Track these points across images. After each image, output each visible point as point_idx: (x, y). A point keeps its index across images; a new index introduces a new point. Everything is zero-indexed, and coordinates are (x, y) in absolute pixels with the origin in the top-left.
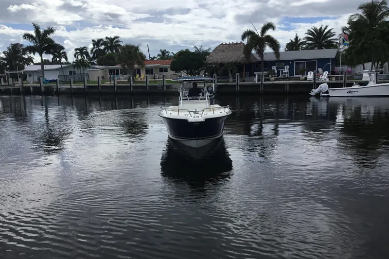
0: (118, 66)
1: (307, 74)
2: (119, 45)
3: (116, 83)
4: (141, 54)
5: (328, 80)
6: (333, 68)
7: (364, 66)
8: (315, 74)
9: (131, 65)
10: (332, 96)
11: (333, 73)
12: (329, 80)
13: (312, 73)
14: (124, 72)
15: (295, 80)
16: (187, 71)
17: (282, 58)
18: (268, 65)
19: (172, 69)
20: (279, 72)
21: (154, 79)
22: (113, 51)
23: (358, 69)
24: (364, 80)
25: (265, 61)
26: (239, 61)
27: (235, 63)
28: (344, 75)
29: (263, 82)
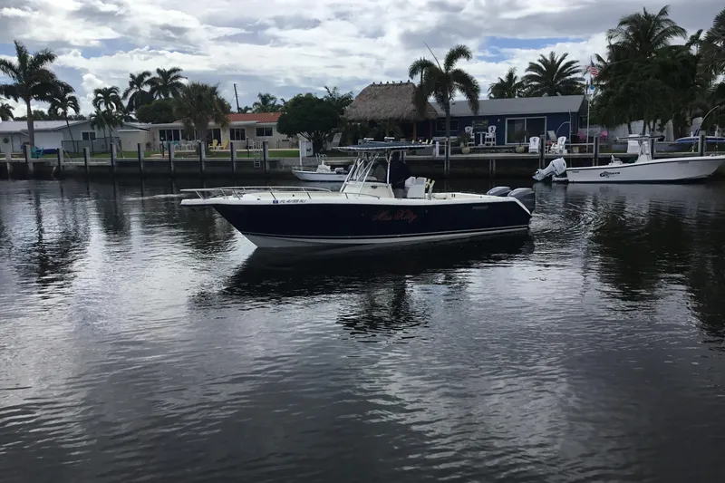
0: (178, 124)
1: (528, 141)
2: (180, 85)
3: (173, 157)
4: (221, 103)
5: (565, 152)
6: (575, 131)
7: (629, 127)
8: (542, 141)
9: (202, 123)
10: (573, 182)
11: (575, 139)
12: (569, 152)
13: (538, 139)
14: (188, 135)
15: (507, 152)
16: (310, 134)
17: (482, 112)
18: (458, 124)
19: (281, 131)
20: (477, 137)
21: (247, 148)
22: (168, 95)
23: (620, 132)
24: (630, 151)
25: (453, 118)
26: (405, 116)
27: (398, 120)
28: (594, 144)
29: (450, 156)
